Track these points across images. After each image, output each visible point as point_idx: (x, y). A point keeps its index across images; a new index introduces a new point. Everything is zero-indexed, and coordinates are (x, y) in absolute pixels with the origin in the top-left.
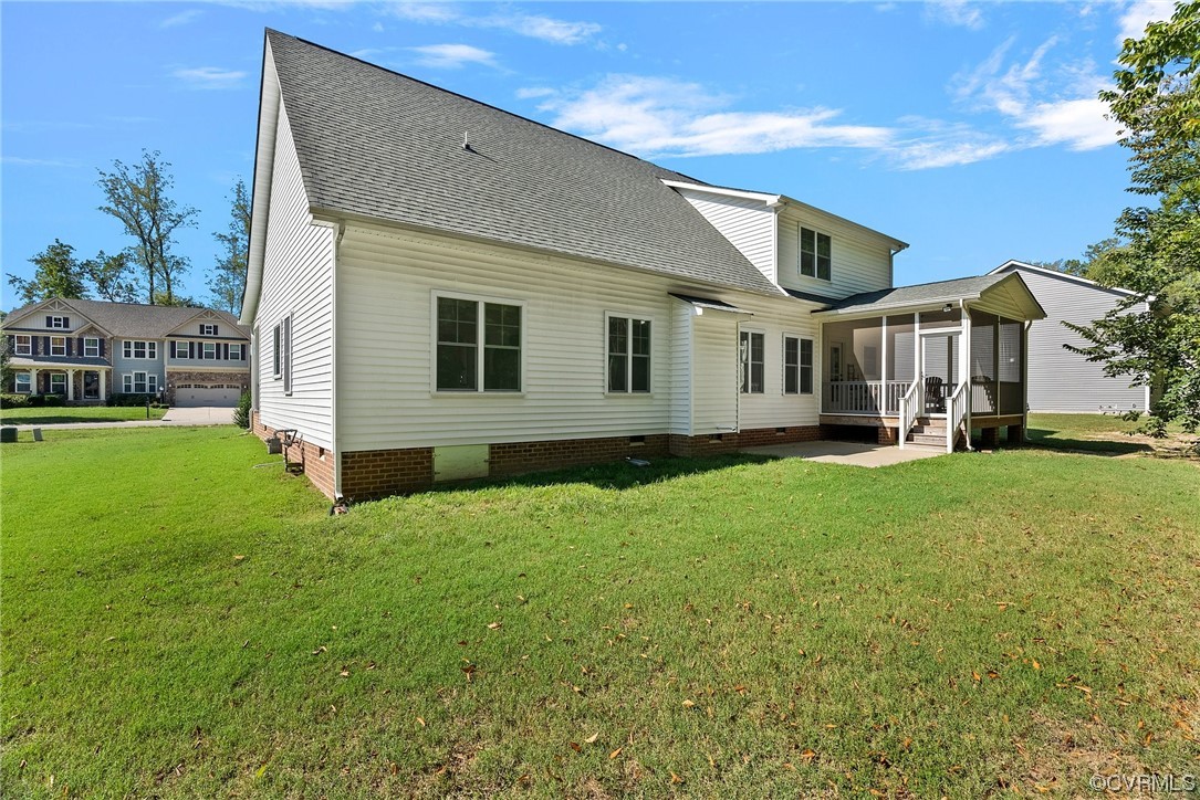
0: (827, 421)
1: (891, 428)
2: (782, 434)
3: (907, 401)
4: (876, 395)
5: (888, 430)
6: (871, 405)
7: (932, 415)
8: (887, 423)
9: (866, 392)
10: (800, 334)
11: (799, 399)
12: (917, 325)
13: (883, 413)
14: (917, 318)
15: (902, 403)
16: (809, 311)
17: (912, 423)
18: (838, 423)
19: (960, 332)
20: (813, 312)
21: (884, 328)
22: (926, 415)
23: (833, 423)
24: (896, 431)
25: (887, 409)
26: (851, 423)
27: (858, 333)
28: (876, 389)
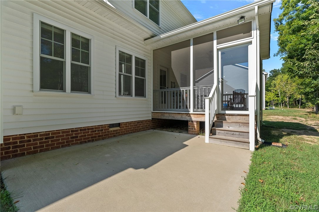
0: (156, 117)
1: (197, 122)
2: (118, 128)
3: (211, 100)
4: (186, 98)
5: (195, 123)
6: (183, 106)
7: (227, 112)
8: (194, 118)
9: (180, 95)
10: (135, 53)
11: (133, 100)
12: (215, 42)
13: (191, 111)
14: (215, 36)
15: (207, 101)
16: (143, 39)
17: (214, 118)
18: (163, 118)
19: (251, 43)
20: (145, 40)
21: (192, 47)
22: (223, 112)
23: (160, 118)
24: (202, 125)
25: (194, 107)
26: (170, 118)
27: (174, 53)
28: (186, 93)
